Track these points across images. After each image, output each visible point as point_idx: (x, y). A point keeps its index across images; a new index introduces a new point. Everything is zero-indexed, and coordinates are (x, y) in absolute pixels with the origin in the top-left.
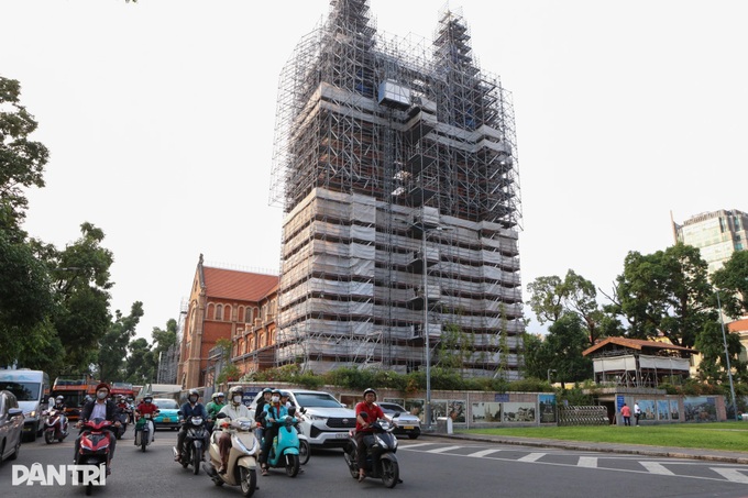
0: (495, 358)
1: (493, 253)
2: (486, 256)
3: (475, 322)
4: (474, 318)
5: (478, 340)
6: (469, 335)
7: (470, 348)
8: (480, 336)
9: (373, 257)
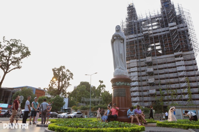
0: (186, 97)
1: (181, 62)
2: (177, 64)
3: (177, 85)
4: (176, 84)
5: (179, 91)
6: (174, 90)
7: (176, 94)
8: (179, 90)
9: (137, 75)
